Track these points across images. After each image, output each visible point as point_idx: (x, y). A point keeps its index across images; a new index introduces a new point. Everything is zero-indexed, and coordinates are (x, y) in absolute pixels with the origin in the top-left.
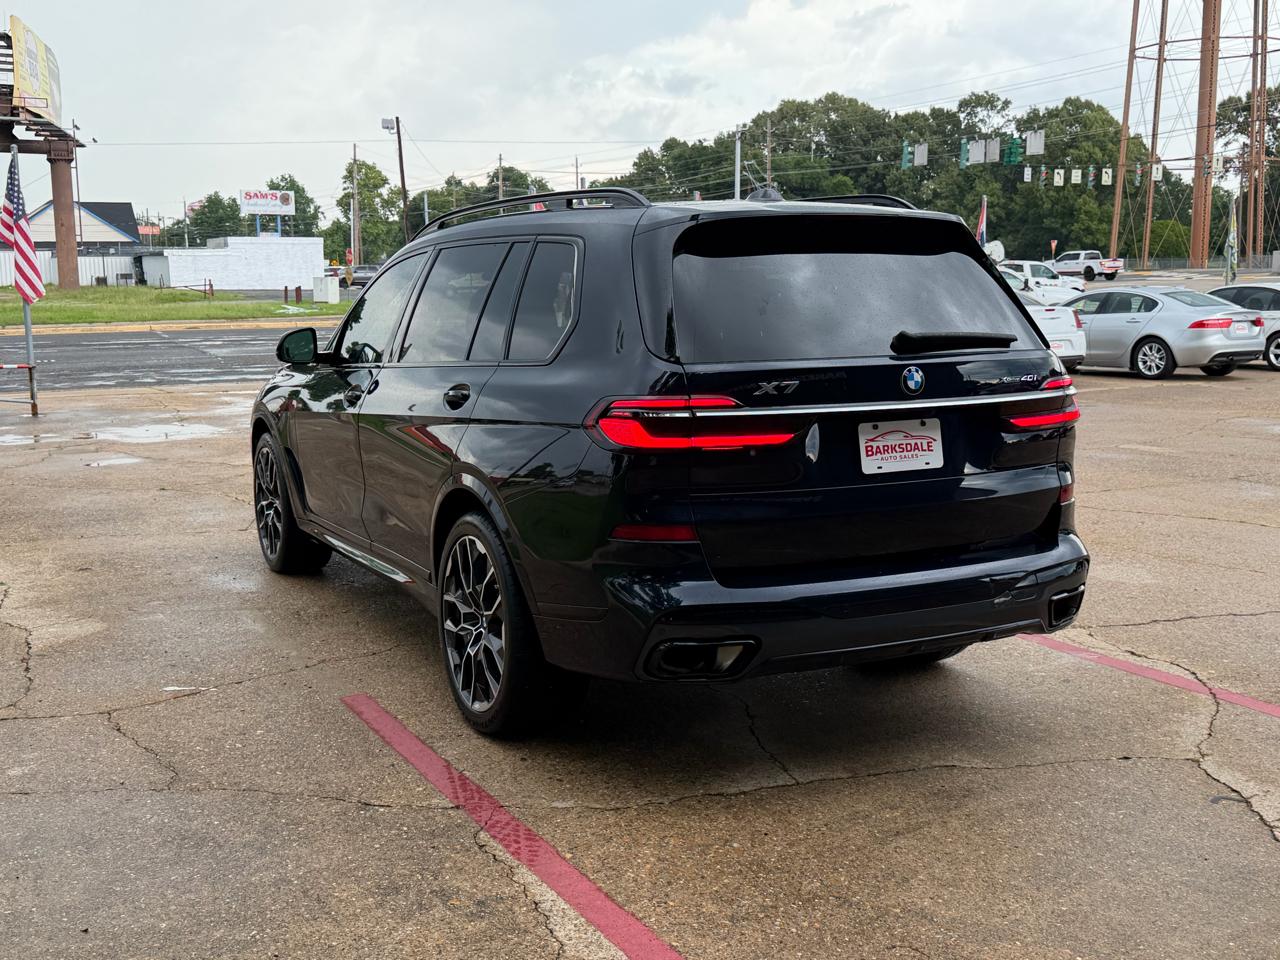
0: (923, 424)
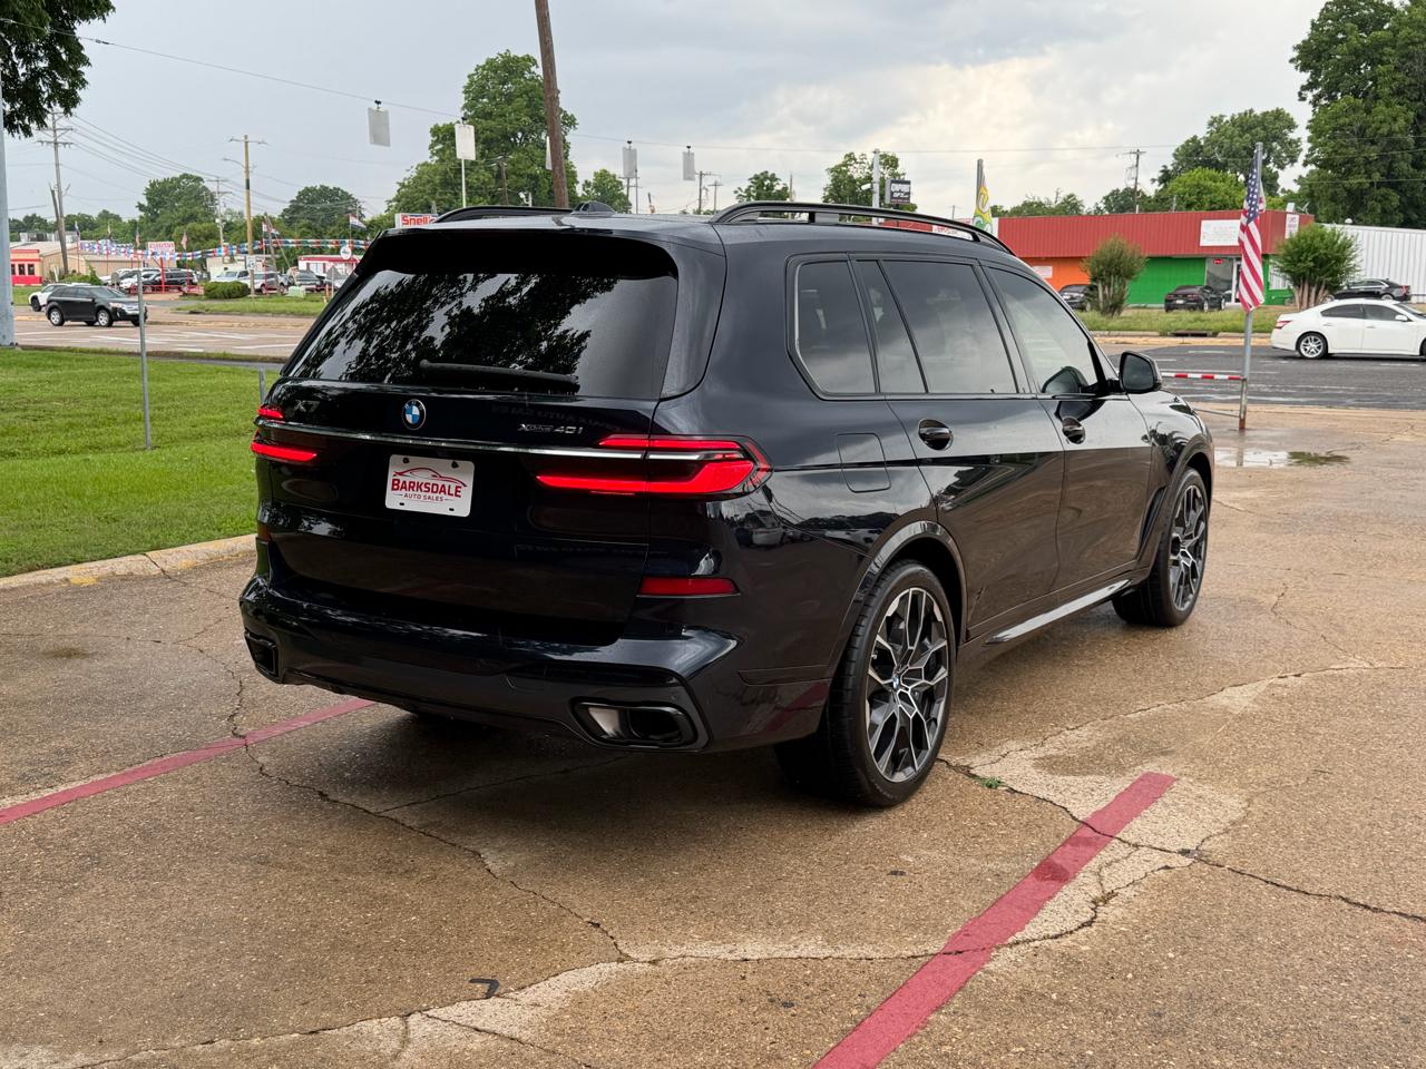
0: (455, 465)
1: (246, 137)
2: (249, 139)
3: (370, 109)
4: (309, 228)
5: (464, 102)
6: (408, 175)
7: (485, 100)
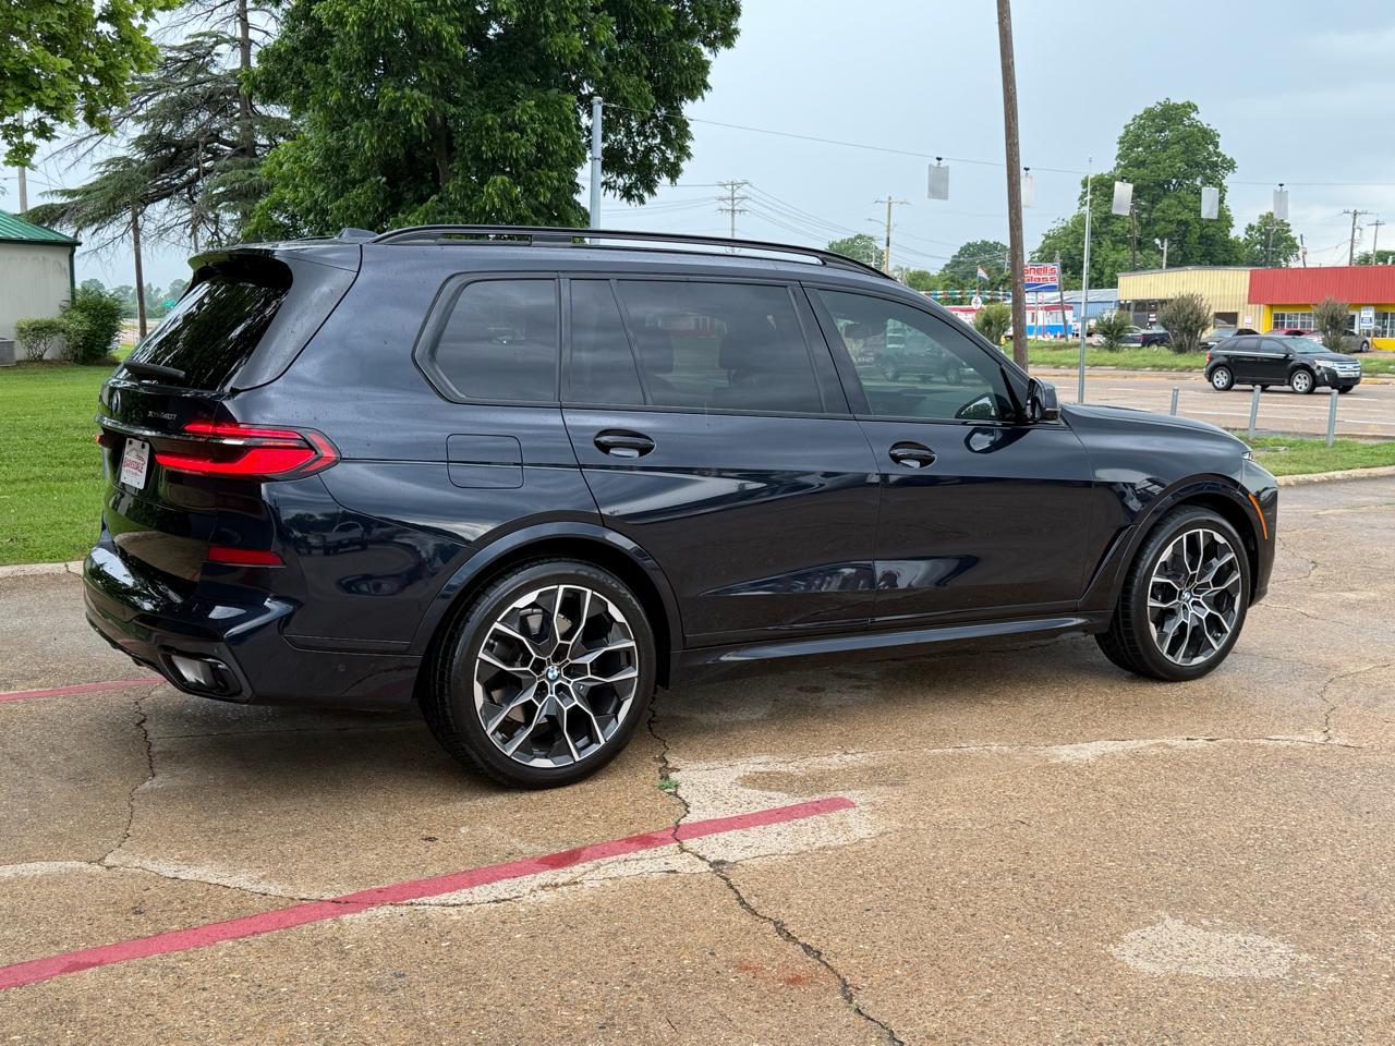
0: (143, 447)
1: (890, 198)
2: (893, 200)
3: (930, 166)
4: (953, 281)
5: (1117, 152)
6: (1054, 226)
7: (1140, 149)
